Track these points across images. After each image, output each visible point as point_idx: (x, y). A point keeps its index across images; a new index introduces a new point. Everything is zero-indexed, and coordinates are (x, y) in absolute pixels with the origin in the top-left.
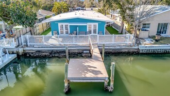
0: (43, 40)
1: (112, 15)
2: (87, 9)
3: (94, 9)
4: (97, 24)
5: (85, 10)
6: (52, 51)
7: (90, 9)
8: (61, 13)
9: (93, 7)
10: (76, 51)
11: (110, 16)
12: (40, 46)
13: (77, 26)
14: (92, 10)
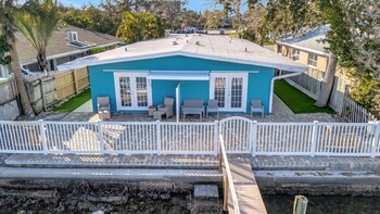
0: (43, 138)
1: (279, 47)
2: (209, 32)
3: (226, 32)
4: (244, 76)
5: (206, 33)
6: (73, 182)
7: (218, 32)
8: (141, 39)
9: (225, 27)
10: (167, 185)
11: (275, 47)
12: (29, 162)
13: (177, 82)
14: (222, 33)
